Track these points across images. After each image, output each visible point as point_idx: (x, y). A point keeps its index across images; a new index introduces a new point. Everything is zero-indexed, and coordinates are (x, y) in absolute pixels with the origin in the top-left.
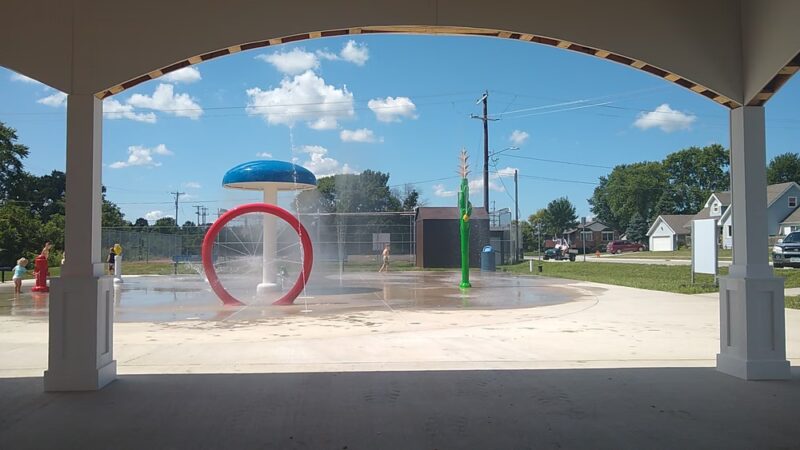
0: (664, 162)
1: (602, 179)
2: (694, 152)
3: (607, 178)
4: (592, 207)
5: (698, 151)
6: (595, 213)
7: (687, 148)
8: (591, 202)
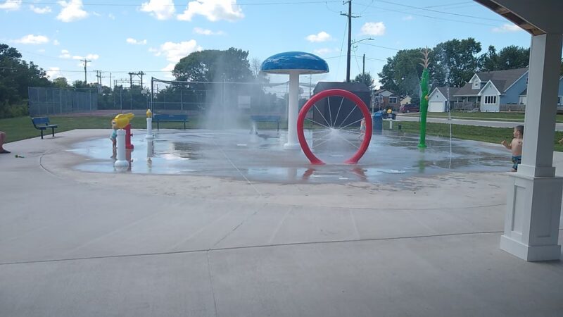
0: (434, 48)
1: (389, 59)
2: (455, 42)
3: (392, 59)
4: (381, 79)
5: (458, 42)
6: (383, 83)
7: (451, 40)
8: (380, 75)
